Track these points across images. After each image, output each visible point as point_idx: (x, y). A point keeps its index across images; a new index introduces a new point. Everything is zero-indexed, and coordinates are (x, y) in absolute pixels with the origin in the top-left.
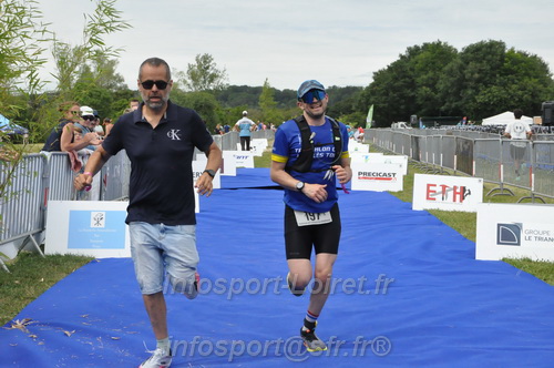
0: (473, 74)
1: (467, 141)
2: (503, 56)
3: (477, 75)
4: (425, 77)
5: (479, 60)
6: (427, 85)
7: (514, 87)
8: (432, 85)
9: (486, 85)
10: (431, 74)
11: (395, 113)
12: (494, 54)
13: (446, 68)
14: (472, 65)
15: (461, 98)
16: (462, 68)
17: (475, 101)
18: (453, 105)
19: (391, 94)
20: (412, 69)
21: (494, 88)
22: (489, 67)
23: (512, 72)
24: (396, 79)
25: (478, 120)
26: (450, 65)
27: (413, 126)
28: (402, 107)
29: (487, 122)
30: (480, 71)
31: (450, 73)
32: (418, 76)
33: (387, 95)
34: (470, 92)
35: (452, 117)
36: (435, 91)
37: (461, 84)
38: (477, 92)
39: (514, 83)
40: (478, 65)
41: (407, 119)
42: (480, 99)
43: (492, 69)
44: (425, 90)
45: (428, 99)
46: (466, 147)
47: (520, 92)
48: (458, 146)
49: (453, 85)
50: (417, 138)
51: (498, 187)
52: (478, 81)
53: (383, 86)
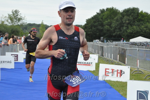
0: (126, 21)
1: (123, 49)
2: (138, 13)
3: (127, 22)
4: (107, 22)
5: (128, 15)
6: (108, 25)
7: (143, 26)
8: (110, 24)
9: (131, 25)
10: (109, 20)
11: (95, 36)
12: (134, 13)
13: (115, 18)
14: (125, 17)
15: (121, 31)
16: (121, 19)
17: (127, 32)
18: (118, 33)
19: (93, 28)
20: (102, 18)
21: (134, 27)
22: (132, 18)
23: (142, 20)
24: (95, 22)
25: (128, 40)
26: (117, 17)
27: (102, 41)
28: (98, 34)
29: (132, 40)
30: (129, 20)
31: (117, 20)
32: (104, 21)
33: (91, 28)
34: (125, 28)
35: (117, 38)
36: (111, 27)
37: (121, 25)
38: (128, 28)
39: (142, 25)
40: (128, 17)
41: (99, 39)
42: (129, 31)
43: (134, 19)
44: (107, 27)
45: (108, 30)
46: (123, 52)
47: (145, 29)
48: (119, 51)
49: (118, 25)
50: (102, 47)
51: (136, 69)
52: (128, 24)
53: (90, 25)
